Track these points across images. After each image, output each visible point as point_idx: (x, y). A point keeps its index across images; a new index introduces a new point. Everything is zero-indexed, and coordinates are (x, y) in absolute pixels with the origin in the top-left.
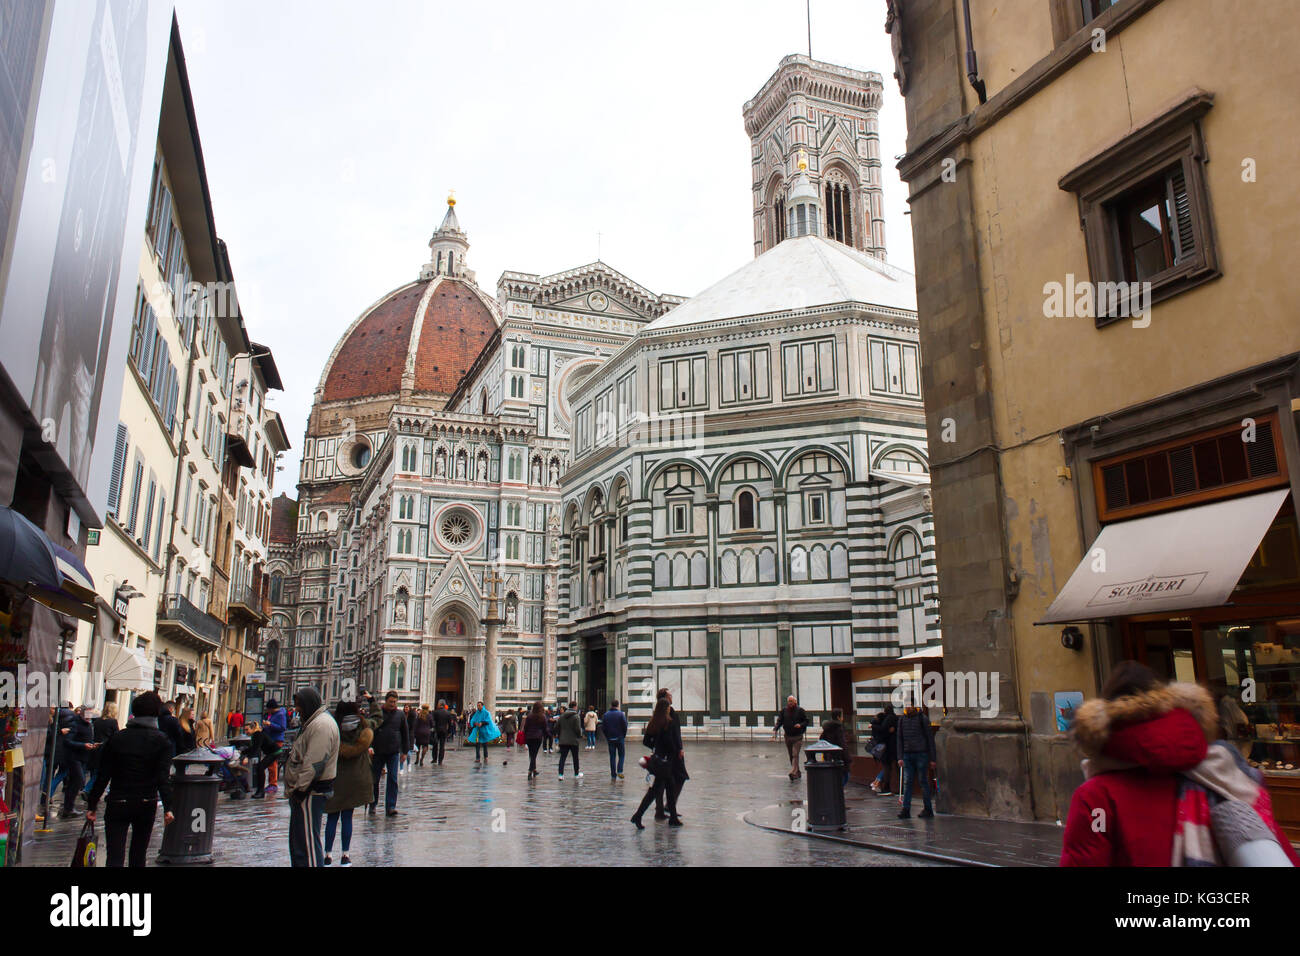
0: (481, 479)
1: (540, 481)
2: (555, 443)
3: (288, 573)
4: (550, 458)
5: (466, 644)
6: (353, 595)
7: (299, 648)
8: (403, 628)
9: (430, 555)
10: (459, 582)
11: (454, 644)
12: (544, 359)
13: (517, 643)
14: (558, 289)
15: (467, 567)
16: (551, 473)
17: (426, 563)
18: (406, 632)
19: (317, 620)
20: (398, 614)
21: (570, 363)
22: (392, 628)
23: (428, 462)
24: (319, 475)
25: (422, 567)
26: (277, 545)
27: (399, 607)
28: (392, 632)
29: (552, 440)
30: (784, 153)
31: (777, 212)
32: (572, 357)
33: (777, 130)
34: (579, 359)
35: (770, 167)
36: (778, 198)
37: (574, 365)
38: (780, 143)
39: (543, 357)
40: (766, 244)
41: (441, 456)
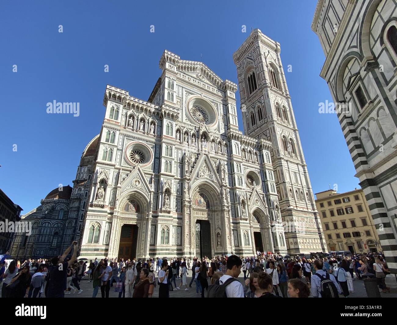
0: (152, 133)
1: (180, 140)
3: (66, 210)
4: (184, 131)
7: (65, 235)
8: (101, 203)
9: (122, 165)
10: (139, 181)
13: (170, 217)
14: (187, 66)
15: (143, 174)
16: (184, 138)
17: (120, 169)
18: (103, 206)
19: (73, 225)
20: (99, 195)
22: (95, 203)
23: (124, 119)
25: (117, 170)
26: (63, 200)
28: (94, 206)
29: (185, 124)
30: (253, 59)
31: (249, 81)
32: (192, 94)
33: (248, 56)
34: (196, 95)
35: (246, 67)
36: (250, 76)
37: (193, 97)
38: (251, 58)
39: (180, 90)
40: (245, 90)
41: (131, 118)
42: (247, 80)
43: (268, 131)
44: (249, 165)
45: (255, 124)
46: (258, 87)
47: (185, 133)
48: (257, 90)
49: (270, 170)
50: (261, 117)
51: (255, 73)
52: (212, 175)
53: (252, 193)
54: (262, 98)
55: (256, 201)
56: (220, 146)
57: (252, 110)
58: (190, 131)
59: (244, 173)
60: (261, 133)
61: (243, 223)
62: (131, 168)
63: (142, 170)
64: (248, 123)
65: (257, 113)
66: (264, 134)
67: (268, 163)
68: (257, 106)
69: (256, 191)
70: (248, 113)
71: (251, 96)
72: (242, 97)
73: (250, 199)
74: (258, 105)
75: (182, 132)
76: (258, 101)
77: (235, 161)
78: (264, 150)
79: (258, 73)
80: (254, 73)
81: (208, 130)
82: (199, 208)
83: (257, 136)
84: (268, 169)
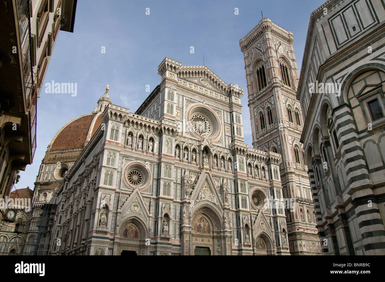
0: (150, 151)
1: (179, 157)
2: (186, 139)
3: (25, 219)
4: (184, 146)
5: (138, 243)
6: (60, 223)
8: (105, 230)
9: (121, 188)
11: (131, 242)
12: (181, 100)
13: (169, 244)
14: (188, 72)
15: (141, 198)
16: (184, 154)
17: (119, 193)
18: (106, 233)
20: (102, 221)
21: (193, 105)
22: (98, 229)
23: (123, 138)
24: (45, 179)
25: (118, 195)
27: (103, 216)
28: (97, 232)
29: (185, 137)
30: (262, 52)
31: (258, 74)
32: (193, 102)
33: (257, 46)
34: (197, 104)
35: (255, 58)
36: (259, 69)
37: (194, 106)
38: (260, 49)
39: (181, 99)
40: (254, 85)
41: (130, 136)
42: (256, 74)
43: (278, 139)
44: (256, 183)
45: (264, 128)
46: (267, 85)
47: (185, 149)
48: (267, 87)
49: (279, 187)
50: (271, 122)
51: (265, 67)
52: (214, 197)
53: (257, 215)
54: (272, 99)
55: (262, 224)
56: (223, 162)
57: (262, 110)
58: (190, 145)
59: (249, 192)
60: (271, 140)
61: (246, 250)
62: (129, 191)
63: (141, 193)
64: (257, 125)
65: (267, 115)
66: (275, 142)
67: (276, 180)
68: (266, 106)
69: (262, 213)
70: (257, 113)
71: (259, 93)
72: (250, 92)
73: (254, 223)
74: (268, 106)
75: (181, 148)
76: (268, 101)
77: (240, 179)
78: (272, 165)
79: (268, 69)
80: (263, 67)
81: (210, 143)
82: (198, 233)
83: (267, 142)
84: (277, 187)
